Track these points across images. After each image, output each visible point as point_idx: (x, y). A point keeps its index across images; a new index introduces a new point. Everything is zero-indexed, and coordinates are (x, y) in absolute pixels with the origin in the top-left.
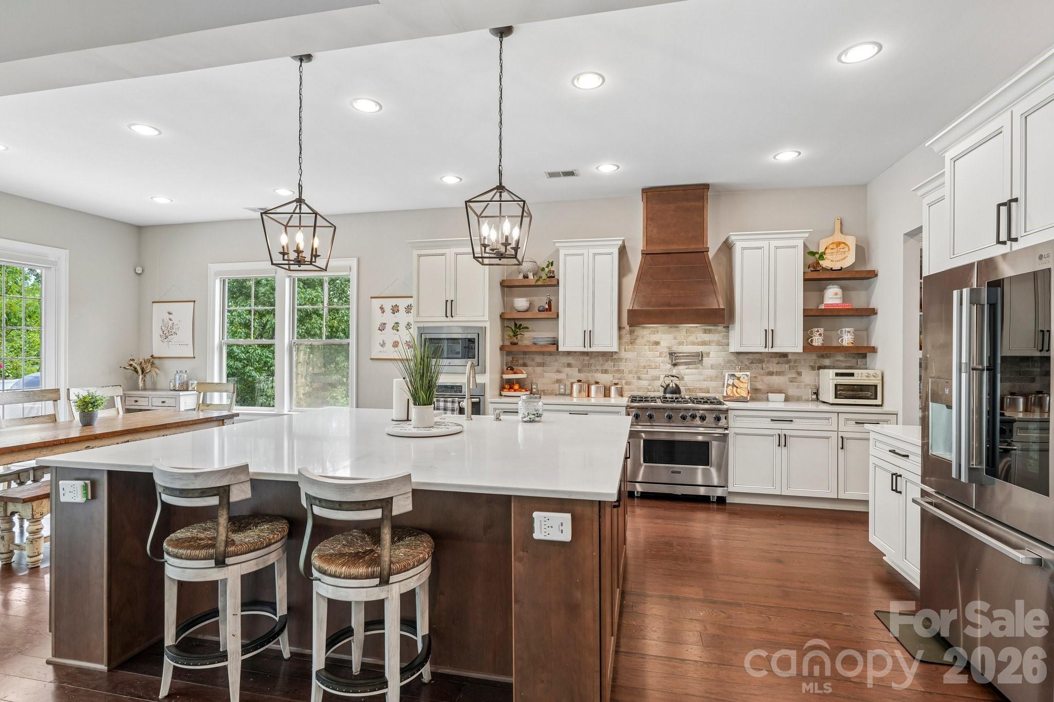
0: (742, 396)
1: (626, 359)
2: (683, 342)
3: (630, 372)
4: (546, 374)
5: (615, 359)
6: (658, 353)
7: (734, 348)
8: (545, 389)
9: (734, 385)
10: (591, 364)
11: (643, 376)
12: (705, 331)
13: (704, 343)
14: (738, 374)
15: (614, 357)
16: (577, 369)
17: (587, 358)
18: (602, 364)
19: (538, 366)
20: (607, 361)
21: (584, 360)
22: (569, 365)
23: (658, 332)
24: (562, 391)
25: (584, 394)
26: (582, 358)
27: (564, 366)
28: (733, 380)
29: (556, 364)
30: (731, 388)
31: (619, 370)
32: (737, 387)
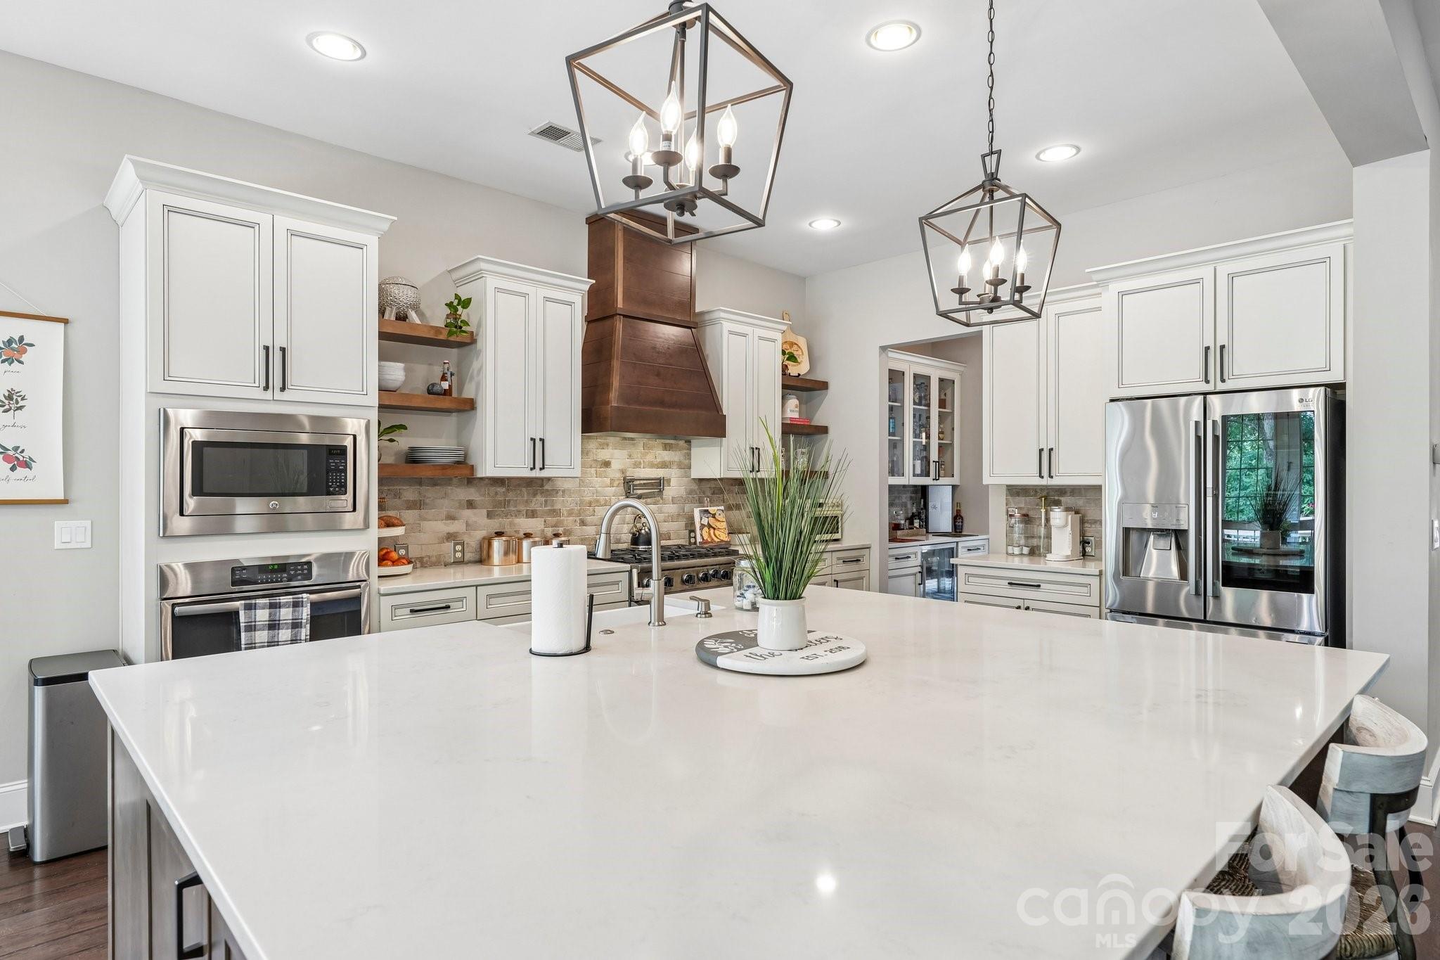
0: (722, 541)
1: (563, 491)
2: (640, 463)
3: (570, 513)
4: (425, 524)
5: (547, 490)
6: (608, 481)
7: (696, 474)
8: (423, 555)
9: (710, 526)
10: (509, 501)
11: (589, 519)
12: (667, 447)
13: (664, 465)
14: (712, 509)
15: (546, 487)
16: (485, 512)
17: (501, 490)
18: (527, 501)
19: (409, 508)
20: (535, 495)
21: (496, 493)
22: (471, 505)
23: (608, 445)
24: (459, 555)
25: (513, 557)
26: (493, 489)
27: (461, 507)
28: (708, 518)
29: (446, 502)
30: (707, 530)
31: (554, 511)
32: (714, 529)
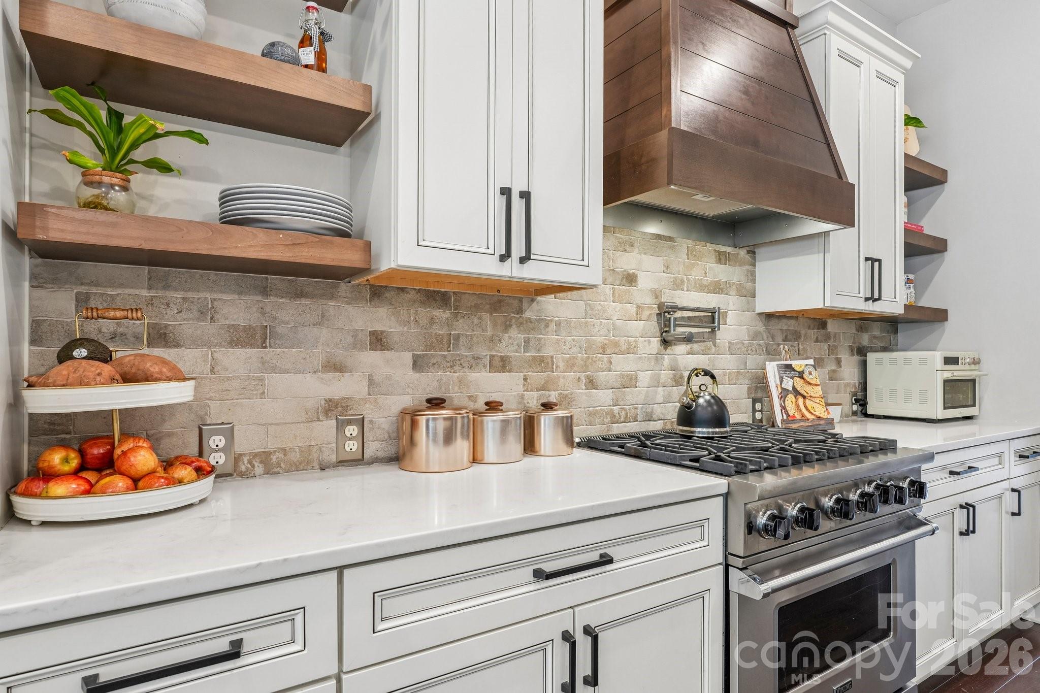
0: (819, 418)
1: (558, 324)
2: (682, 282)
3: (570, 365)
4: (275, 381)
5: (529, 320)
6: (632, 309)
7: (765, 304)
8: (271, 448)
9: (797, 393)
10: (457, 338)
11: (602, 377)
12: (722, 258)
13: (717, 288)
14: (798, 364)
15: (528, 314)
16: (408, 357)
17: (442, 314)
18: (491, 339)
19: (235, 343)
20: (507, 327)
21: (432, 321)
22: (378, 341)
23: (632, 245)
24: (352, 446)
25: (462, 447)
26: (425, 313)
27: (356, 345)
28: (792, 378)
29: (324, 333)
30: (794, 400)
31: (541, 359)
32: (804, 397)
